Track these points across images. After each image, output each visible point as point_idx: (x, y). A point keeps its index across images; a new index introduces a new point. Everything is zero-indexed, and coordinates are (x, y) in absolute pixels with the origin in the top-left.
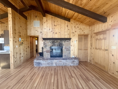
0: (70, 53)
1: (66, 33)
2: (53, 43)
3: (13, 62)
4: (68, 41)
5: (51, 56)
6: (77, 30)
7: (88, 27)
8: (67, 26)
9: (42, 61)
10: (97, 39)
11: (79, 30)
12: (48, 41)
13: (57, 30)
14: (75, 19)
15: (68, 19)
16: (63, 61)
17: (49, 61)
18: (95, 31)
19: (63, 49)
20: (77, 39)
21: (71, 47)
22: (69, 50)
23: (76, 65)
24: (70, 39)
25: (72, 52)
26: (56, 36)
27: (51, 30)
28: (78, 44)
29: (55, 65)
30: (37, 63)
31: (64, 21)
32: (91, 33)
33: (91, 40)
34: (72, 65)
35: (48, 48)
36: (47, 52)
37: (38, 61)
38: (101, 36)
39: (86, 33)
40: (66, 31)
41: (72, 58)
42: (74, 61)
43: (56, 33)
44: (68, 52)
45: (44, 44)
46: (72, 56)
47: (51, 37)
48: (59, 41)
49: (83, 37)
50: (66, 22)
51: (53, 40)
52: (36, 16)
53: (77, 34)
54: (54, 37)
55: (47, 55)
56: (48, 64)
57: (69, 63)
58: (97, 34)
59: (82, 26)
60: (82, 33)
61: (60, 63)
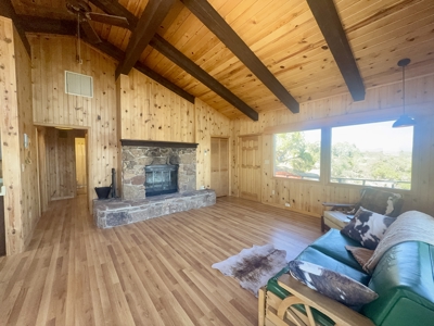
0: (194, 180)
1: (185, 131)
2: (153, 154)
4: (191, 151)
5: (148, 194)
6: (209, 124)
7: (227, 122)
8: (188, 113)
9: (130, 207)
10: (244, 149)
11: (212, 127)
12: (138, 149)
13: (162, 117)
14: (204, 101)
15: (189, 97)
16: (185, 198)
17: (152, 204)
18: (242, 133)
19: (181, 170)
20: (209, 146)
21: (198, 165)
22: (192, 172)
23: (211, 204)
24: (194, 146)
25: (199, 178)
26: (161, 137)
27: (145, 117)
28: (212, 158)
29: (167, 213)
30: (115, 215)
31: (179, 98)
32: (234, 136)
33: (233, 150)
34: (204, 205)
35: (138, 171)
36: (136, 181)
37: (116, 210)
38: (251, 144)
39: (224, 135)
40: (185, 125)
41: (202, 191)
42: (208, 196)
43: (160, 128)
44: (191, 177)
46: (200, 186)
47: (146, 138)
48: (170, 149)
49: (219, 143)
50: (185, 102)
51: (154, 146)
53: (208, 134)
54: (154, 139)
55: (136, 191)
56: (150, 212)
57: (199, 202)
58: (245, 138)
59: (219, 119)
60: (218, 134)
61: (180, 204)
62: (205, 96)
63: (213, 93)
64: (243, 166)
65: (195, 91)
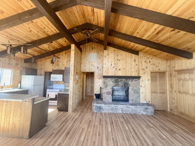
0: (139, 97)
1: (133, 70)
2: (116, 82)
3: (71, 105)
4: (136, 81)
5: (113, 100)
6: (149, 65)
7: (165, 62)
8: (135, 61)
9: (103, 105)
10: (179, 80)
11: (151, 66)
12: (109, 79)
13: (120, 65)
14: (145, 52)
15: (136, 52)
16: (130, 106)
17: (113, 106)
18: (177, 68)
19: (130, 90)
20: (149, 78)
21: (141, 88)
22: (137, 92)
23: (150, 114)
24: (139, 78)
25: (142, 96)
26: (120, 74)
27: (113, 65)
28: (151, 84)
29: (120, 112)
30: (98, 107)
31: (130, 54)
32: (170, 71)
33: (170, 80)
34: (144, 113)
35: (109, 89)
36: (108, 93)
37: (98, 105)
38: (187, 76)
39: (162, 70)
40: (133, 67)
41: (143, 104)
42: (147, 108)
43: (120, 70)
44: (136, 95)
45: (104, 83)
46: (142, 101)
47: (113, 75)
48: (124, 80)
49: (158, 76)
50: (133, 55)
51: (117, 78)
52: (93, 49)
53: (148, 71)
54: (116, 75)
55: (107, 98)
56: (112, 109)
57: (140, 111)
58: (180, 72)
59: (156, 61)
60: (157, 70)
61: (128, 109)
62: (144, 50)
63: (148, 48)
64: (180, 92)
65: (138, 49)
